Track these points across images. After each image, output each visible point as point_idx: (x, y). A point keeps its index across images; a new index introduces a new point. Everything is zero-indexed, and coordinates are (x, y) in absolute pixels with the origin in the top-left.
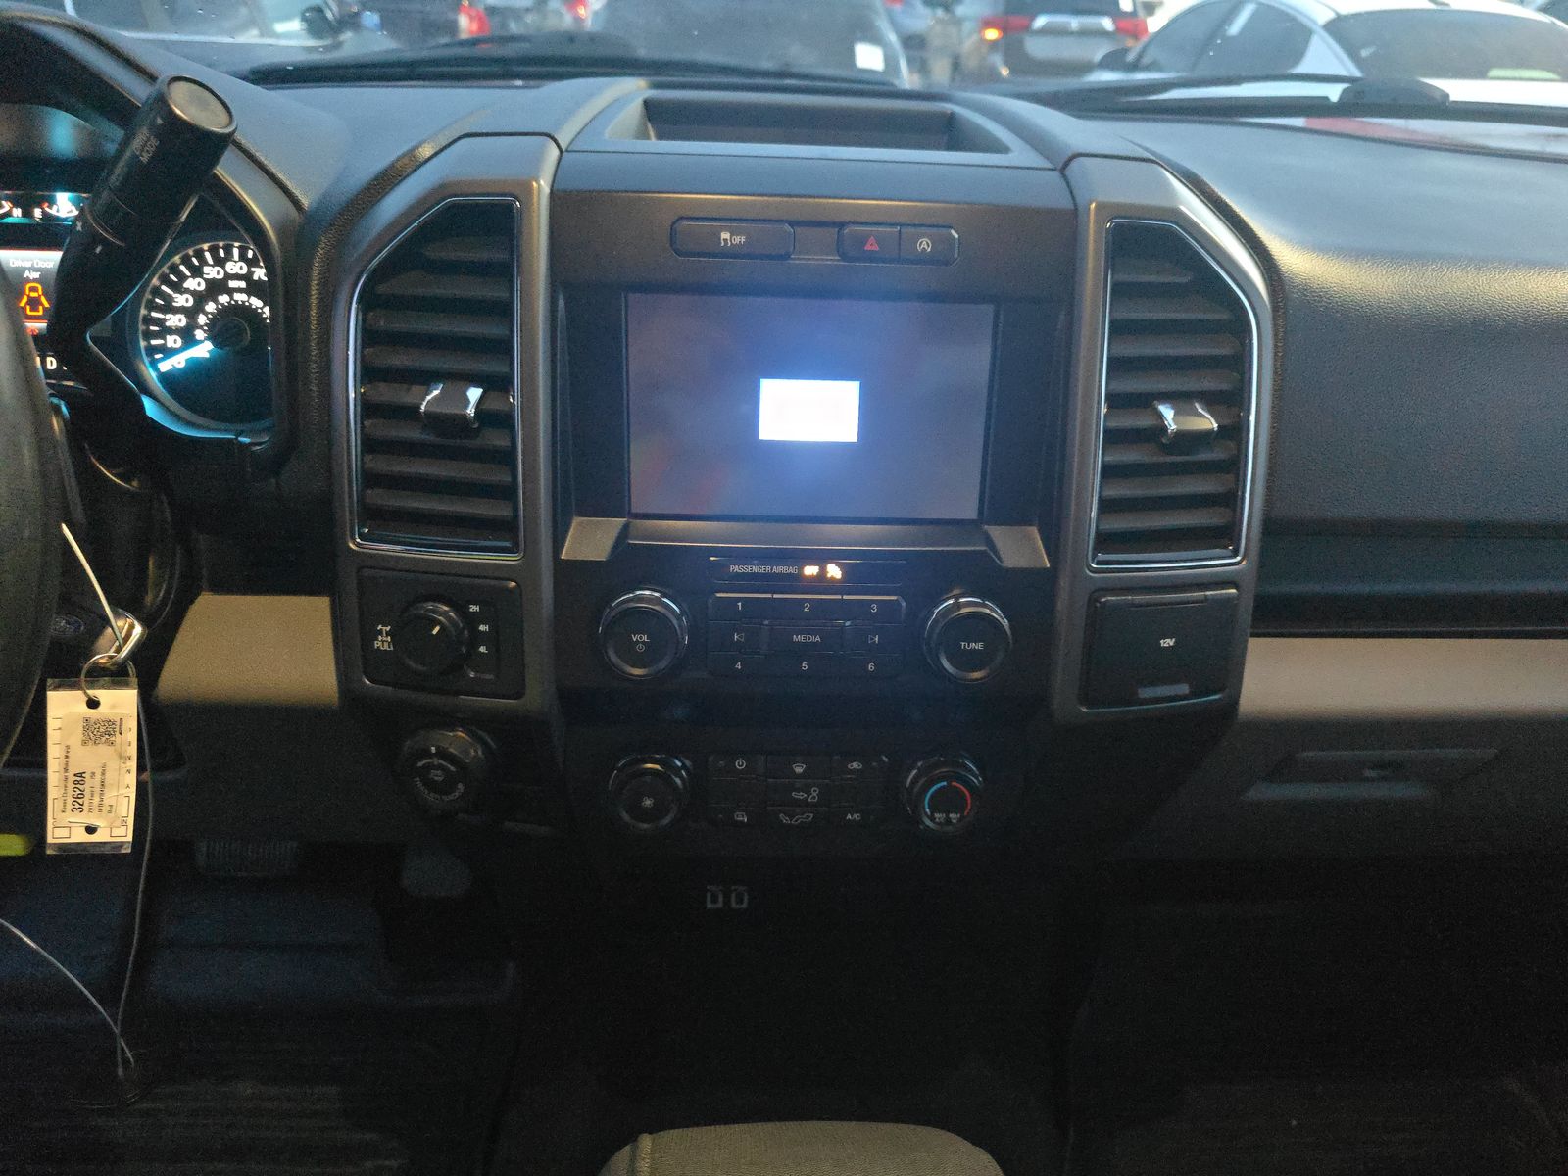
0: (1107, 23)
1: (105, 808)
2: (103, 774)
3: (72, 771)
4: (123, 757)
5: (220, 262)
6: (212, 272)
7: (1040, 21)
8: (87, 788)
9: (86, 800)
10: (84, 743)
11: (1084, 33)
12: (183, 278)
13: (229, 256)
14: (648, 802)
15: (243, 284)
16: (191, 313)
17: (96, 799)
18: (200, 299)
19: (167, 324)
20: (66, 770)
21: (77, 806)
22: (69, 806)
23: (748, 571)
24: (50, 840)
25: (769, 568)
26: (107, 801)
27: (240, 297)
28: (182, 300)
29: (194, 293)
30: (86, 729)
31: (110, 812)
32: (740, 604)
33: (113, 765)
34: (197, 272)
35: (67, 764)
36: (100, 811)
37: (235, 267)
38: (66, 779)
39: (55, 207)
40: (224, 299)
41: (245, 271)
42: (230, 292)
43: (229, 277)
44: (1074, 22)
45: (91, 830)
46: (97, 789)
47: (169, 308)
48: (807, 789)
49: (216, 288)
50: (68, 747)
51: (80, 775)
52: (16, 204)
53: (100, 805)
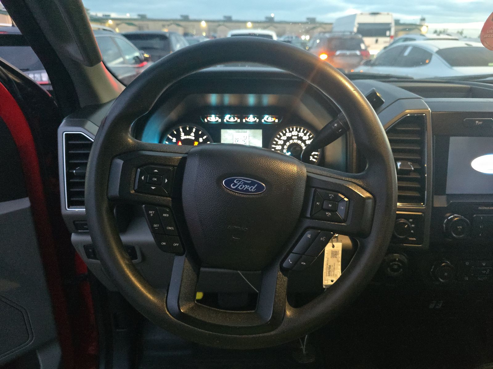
0: (358, 53)
1: (335, 275)
2: (334, 266)
3: (329, 265)
4: (338, 261)
5: (290, 132)
6: (288, 135)
7: (338, 53)
8: (331, 269)
9: (331, 273)
10: (331, 257)
11: (351, 56)
12: (281, 136)
13: (293, 130)
14: (446, 274)
15: (296, 137)
16: (283, 146)
17: (333, 273)
18: (285, 142)
19: (276, 149)
20: (327, 265)
21: (329, 274)
22: (328, 275)
23: (483, 209)
24: (324, 284)
25: (489, 208)
26: (335, 273)
27: (296, 141)
28: (280, 142)
29: (284, 140)
30: (332, 253)
31: (336, 276)
32: (482, 217)
33: (336, 263)
34: (284, 135)
35: (328, 263)
36: (334, 276)
37: (295, 133)
38: (327, 267)
39: (249, 119)
40: (291, 141)
41: (296, 134)
42: (293, 140)
43: (292, 136)
44: (348, 53)
45: (332, 281)
46: (333, 270)
47: (277, 144)
48: (486, 270)
49: (289, 139)
50: (328, 258)
51: (330, 266)
52: (238, 118)
53: (334, 274)
